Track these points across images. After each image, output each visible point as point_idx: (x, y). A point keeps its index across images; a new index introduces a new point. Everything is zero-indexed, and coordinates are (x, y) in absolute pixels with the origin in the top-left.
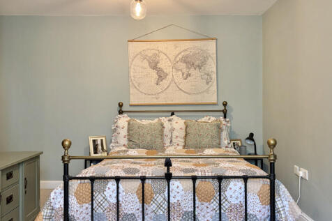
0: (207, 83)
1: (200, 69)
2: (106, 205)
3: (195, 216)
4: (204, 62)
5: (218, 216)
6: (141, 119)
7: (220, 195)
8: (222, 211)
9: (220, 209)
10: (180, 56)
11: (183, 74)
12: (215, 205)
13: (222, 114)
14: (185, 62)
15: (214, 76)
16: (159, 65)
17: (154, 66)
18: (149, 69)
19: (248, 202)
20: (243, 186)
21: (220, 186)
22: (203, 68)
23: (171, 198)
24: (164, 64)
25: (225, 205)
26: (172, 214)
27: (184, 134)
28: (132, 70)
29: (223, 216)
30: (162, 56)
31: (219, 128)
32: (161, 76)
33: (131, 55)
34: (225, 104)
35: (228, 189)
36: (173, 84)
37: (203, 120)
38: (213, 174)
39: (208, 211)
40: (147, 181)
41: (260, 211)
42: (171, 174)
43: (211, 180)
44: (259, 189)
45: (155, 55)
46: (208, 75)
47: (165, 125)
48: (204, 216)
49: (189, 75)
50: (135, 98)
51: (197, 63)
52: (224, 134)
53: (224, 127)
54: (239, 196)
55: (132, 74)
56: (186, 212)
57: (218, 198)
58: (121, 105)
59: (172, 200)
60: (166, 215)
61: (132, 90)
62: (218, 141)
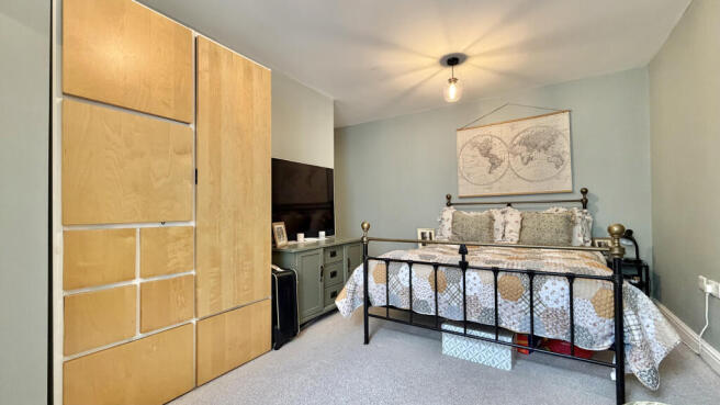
0: (557, 167)
1: (546, 149)
2: (399, 287)
3: (496, 314)
4: (552, 141)
5: (529, 320)
6: (468, 210)
7: (531, 295)
8: (535, 315)
9: (532, 312)
10: (518, 138)
11: (522, 159)
12: (525, 305)
13: (581, 205)
14: (525, 144)
15: (567, 158)
16: (492, 152)
17: (486, 152)
18: (480, 157)
19: (575, 310)
20: (567, 287)
21: (531, 283)
22: (550, 149)
23: (467, 290)
24: (498, 150)
25: (539, 308)
26: (468, 307)
27: (519, 226)
28: (461, 161)
29: (536, 322)
30: (496, 141)
31: (570, 222)
32: (495, 163)
33: (460, 144)
34: (585, 192)
35: (543, 288)
36: (510, 171)
37: (549, 211)
38: (524, 268)
39: (515, 311)
40: (440, 268)
41: (594, 325)
42: (467, 263)
43: (519, 275)
44: (593, 294)
45: (487, 141)
46: (559, 156)
47: (496, 217)
48: (509, 317)
49: (530, 159)
50: (465, 189)
51: (542, 143)
52: (578, 229)
53: (579, 220)
54: (560, 299)
55: (461, 164)
56: (485, 309)
57: (529, 297)
58: (449, 198)
59: (468, 293)
60: (462, 308)
61: (461, 181)
62: (566, 237)
